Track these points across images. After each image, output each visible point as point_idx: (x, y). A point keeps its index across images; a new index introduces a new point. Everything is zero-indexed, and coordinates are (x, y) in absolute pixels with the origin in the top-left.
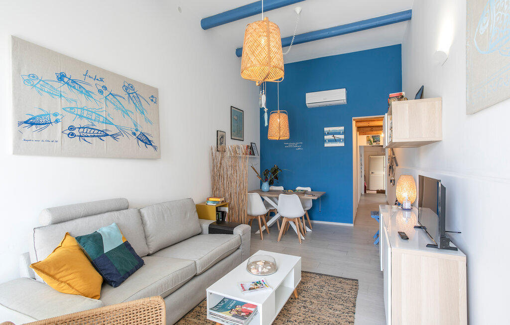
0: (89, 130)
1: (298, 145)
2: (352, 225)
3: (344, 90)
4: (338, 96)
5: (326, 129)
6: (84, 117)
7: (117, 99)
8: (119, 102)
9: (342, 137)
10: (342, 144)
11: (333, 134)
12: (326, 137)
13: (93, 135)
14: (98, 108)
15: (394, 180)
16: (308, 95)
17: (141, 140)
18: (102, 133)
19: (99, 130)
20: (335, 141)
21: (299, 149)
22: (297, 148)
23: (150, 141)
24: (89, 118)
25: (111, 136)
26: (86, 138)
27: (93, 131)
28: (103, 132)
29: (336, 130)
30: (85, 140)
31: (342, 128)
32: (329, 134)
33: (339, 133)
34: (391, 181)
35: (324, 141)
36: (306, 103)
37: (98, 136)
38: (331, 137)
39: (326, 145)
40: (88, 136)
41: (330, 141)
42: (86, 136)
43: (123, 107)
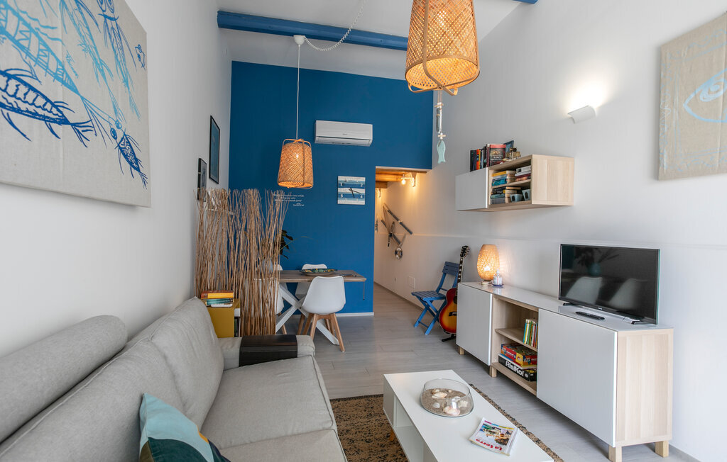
0: (23, 89)
1: (297, 198)
2: (372, 314)
3: (370, 127)
4: (361, 133)
5: (341, 178)
6: (8, 35)
7: (84, 18)
8: (88, 28)
9: (362, 191)
10: (362, 202)
11: (351, 186)
12: (341, 190)
13: (32, 108)
14: (44, 24)
15: (401, 252)
16: (320, 124)
17: (124, 154)
18: (54, 110)
19: (48, 100)
20: (353, 196)
21: (298, 205)
22: (295, 203)
23: (137, 160)
24: (22, 47)
25: (74, 125)
26: (13, 115)
27: (31, 95)
28: (56, 107)
29: (355, 182)
30: (11, 123)
31: (363, 180)
32: (344, 185)
33: (358, 187)
34: (396, 252)
35: (337, 196)
36: (317, 135)
37: (44, 118)
38: (347, 190)
39: (340, 202)
40: (18, 111)
41: (346, 196)
42: (13, 109)
43: (95, 48)
